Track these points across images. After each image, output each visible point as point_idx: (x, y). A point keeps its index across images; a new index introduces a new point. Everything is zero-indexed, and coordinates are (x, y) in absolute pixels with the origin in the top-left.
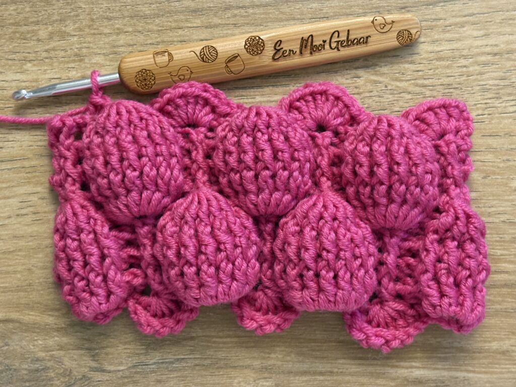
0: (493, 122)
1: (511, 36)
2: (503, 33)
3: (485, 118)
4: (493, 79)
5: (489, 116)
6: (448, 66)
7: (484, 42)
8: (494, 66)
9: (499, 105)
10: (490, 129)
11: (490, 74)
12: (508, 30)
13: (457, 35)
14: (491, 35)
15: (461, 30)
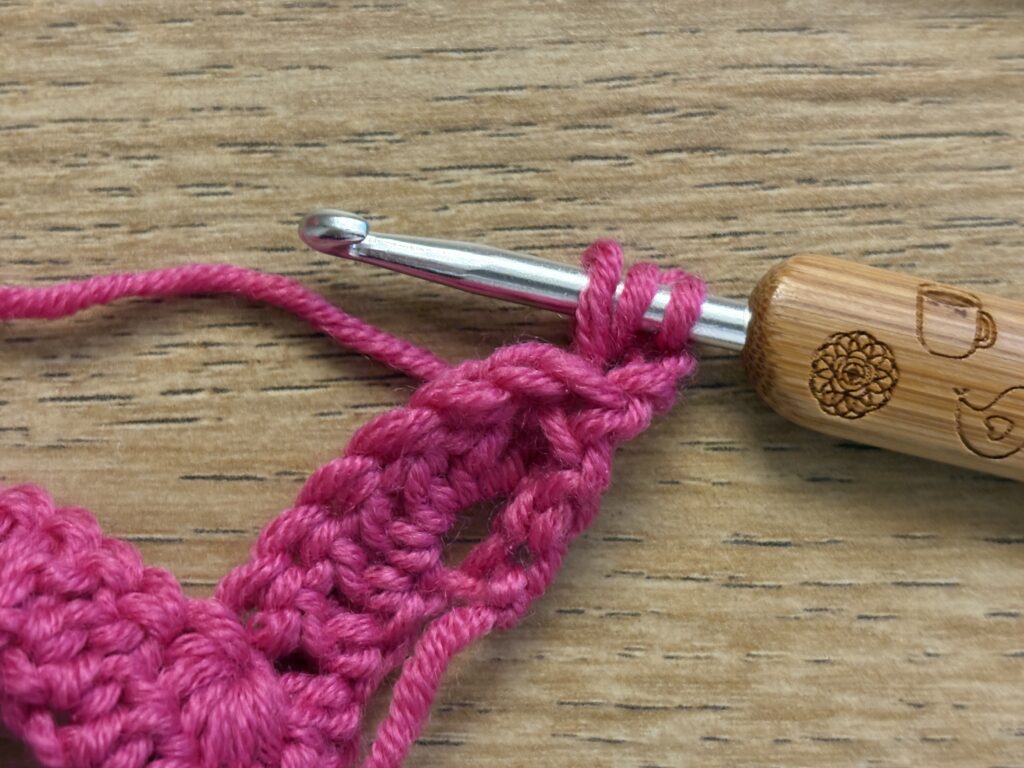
0: (231, 421)
1: (318, 73)
2: (286, 62)
3: (200, 405)
4: (237, 245)
5: (217, 398)
6: (54, 185)
7: (209, 95)
8: (246, 194)
9: (260, 353)
10: (217, 450)
11: (225, 225)
12: (311, 48)
13: (98, 63)
14: (240, 68)
15: (114, 42)
